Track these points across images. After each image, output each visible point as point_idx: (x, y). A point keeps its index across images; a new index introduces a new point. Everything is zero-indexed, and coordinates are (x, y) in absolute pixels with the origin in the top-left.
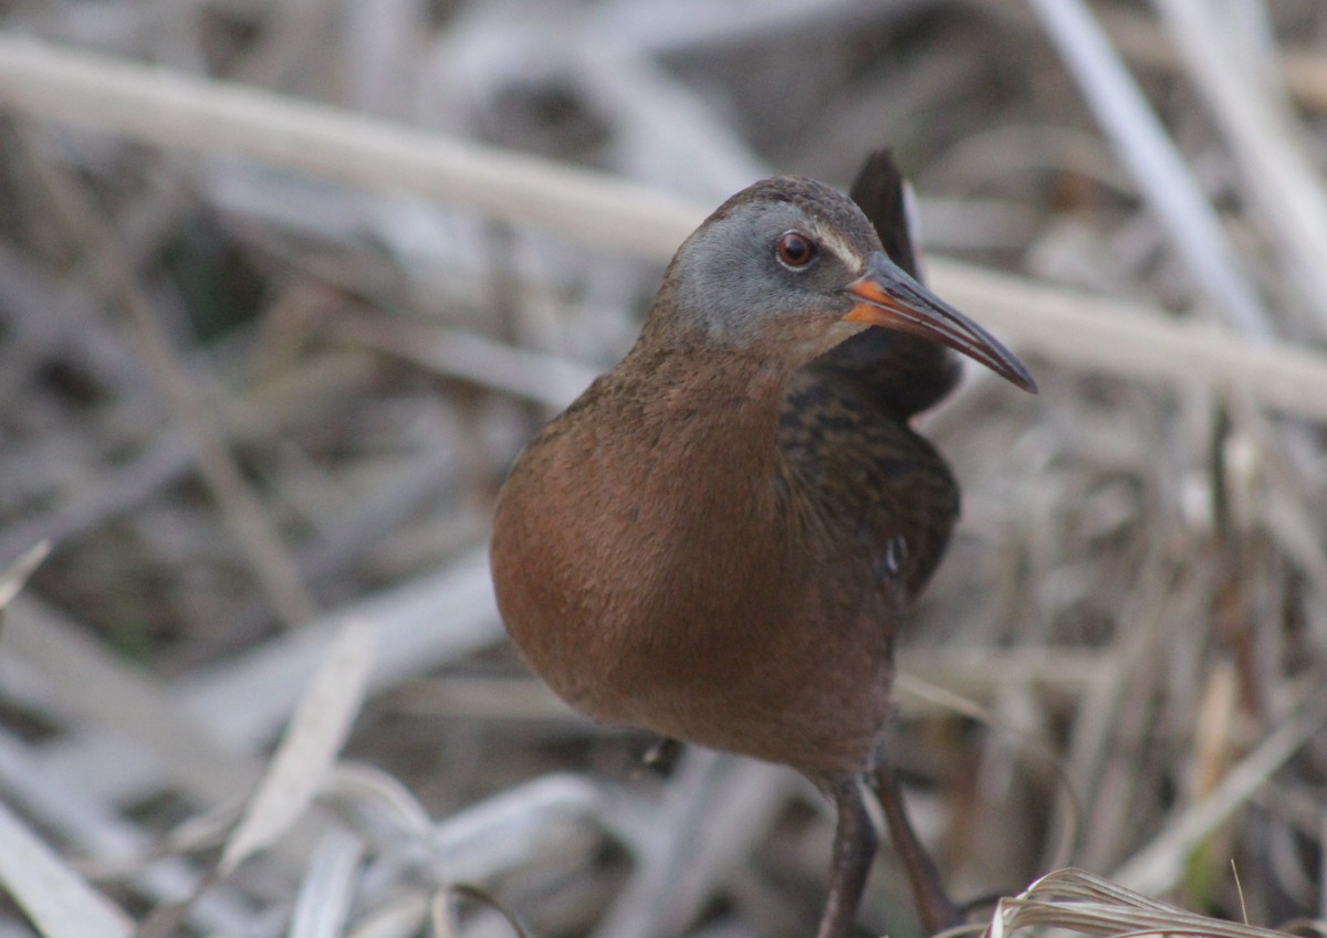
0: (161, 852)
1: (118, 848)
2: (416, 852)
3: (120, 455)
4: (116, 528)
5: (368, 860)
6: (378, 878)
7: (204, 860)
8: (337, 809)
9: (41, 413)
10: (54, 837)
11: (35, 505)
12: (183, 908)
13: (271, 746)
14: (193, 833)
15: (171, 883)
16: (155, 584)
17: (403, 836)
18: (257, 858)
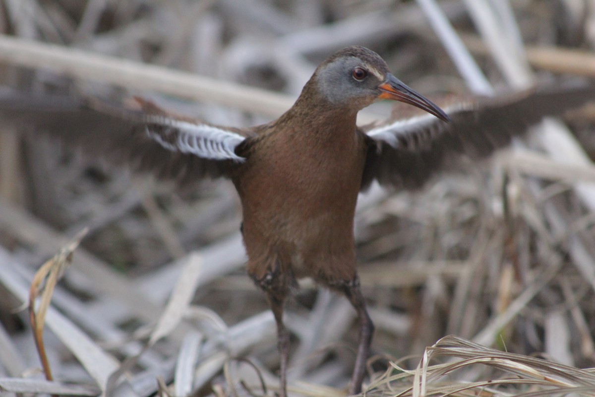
0: (130, 339)
1: (115, 338)
2: (221, 338)
3: (114, 200)
4: (112, 226)
5: (204, 341)
6: (208, 347)
7: (145, 342)
8: (193, 323)
9: (86, 186)
10: (93, 335)
11: (84, 218)
12: (137, 358)
13: (166, 301)
14: (141, 333)
15: (133, 350)
16: (128, 246)
17: (217, 332)
18: (163, 340)
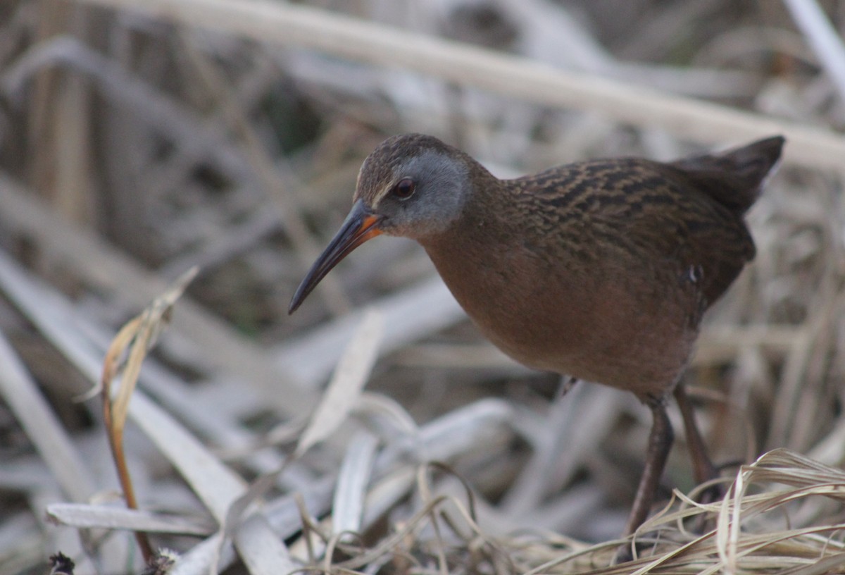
0: (262, 444)
1: (238, 442)
2: (408, 444)
3: (238, 219)
4: (236, 261)
5: (380, 448)
6: (386, 458)
7: (287, 449)
8: (362, 419)
9: (194, 196)
10: (202, 437)
11: (190, 248)
12: (275, 475)
13: (324, 384)
14: (281, 434)
15: (268, 462)
16: (259, 292)
17: (400, 434)
18: (317, 447)
